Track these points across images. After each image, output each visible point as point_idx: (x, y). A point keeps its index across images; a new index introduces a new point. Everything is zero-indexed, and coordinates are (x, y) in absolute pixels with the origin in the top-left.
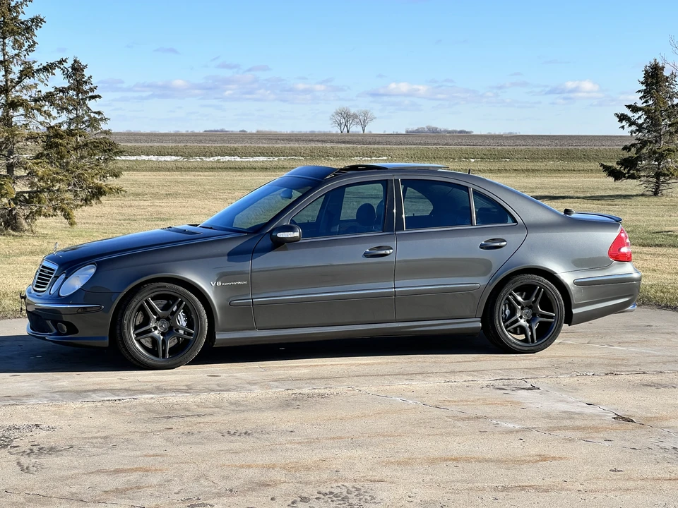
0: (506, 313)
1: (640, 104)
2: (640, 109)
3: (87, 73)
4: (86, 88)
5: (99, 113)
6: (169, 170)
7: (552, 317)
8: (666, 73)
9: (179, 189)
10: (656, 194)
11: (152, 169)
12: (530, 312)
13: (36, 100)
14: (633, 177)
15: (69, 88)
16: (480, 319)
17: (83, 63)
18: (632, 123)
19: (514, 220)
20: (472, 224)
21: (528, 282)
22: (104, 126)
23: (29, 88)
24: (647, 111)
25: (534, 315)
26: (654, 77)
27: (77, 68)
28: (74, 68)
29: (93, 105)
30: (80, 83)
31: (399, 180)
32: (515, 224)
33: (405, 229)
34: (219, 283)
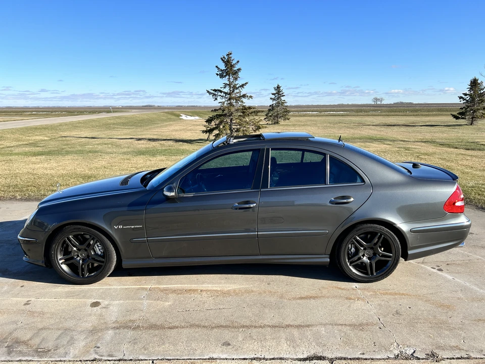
0: (352, 250)
1: (468, 93)
2: (468, 95)
3: (281, 89)
4: (281, 93)
5: (284, 101)
6: (314, 116)
7: (390, 257)
8: (479, 82)
9: (308, 123)
10: (471, 124)
11: (310, 116)
12: (371, 252)
13: (240, 97)
14: (463, 118)
15: (276, 93)
16: (328, 256)
17: (280, 86)
18: (464, 100)
19: (363, 181)
20: (325, 184)
21: (371, 230)
22: (285, 104)
23: (237, 93)
24: (470, 95)
25: (375, 254)
26: (474, 84)
27: (278, 87)
28: (277, 87)
29: (283, 98)
30: (279, 92)
31: (270, 149)
32: (363, 183)
33: (269, 187)
34: (120, 227)
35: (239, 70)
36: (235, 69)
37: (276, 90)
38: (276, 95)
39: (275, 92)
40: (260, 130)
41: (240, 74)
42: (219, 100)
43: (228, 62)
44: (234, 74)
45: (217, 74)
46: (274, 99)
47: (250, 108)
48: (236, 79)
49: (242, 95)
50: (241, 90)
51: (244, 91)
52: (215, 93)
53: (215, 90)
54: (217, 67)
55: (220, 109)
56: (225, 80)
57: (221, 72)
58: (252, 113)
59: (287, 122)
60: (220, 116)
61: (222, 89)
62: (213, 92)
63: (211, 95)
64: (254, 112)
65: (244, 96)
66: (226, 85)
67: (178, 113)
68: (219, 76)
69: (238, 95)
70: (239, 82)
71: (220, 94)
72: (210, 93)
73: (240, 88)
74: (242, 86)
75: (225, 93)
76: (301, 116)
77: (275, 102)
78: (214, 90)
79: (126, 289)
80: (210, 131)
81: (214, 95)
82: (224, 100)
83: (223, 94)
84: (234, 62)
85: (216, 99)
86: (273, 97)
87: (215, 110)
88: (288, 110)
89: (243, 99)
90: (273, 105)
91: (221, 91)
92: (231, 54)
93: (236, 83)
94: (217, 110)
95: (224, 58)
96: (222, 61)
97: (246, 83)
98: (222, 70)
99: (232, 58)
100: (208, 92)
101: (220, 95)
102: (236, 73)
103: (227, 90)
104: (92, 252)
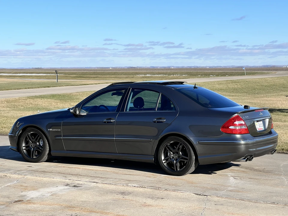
31: (131, 89)
32: (175, 111)
33: (124, 111)
34: (51, 130)
104: (38, 143)
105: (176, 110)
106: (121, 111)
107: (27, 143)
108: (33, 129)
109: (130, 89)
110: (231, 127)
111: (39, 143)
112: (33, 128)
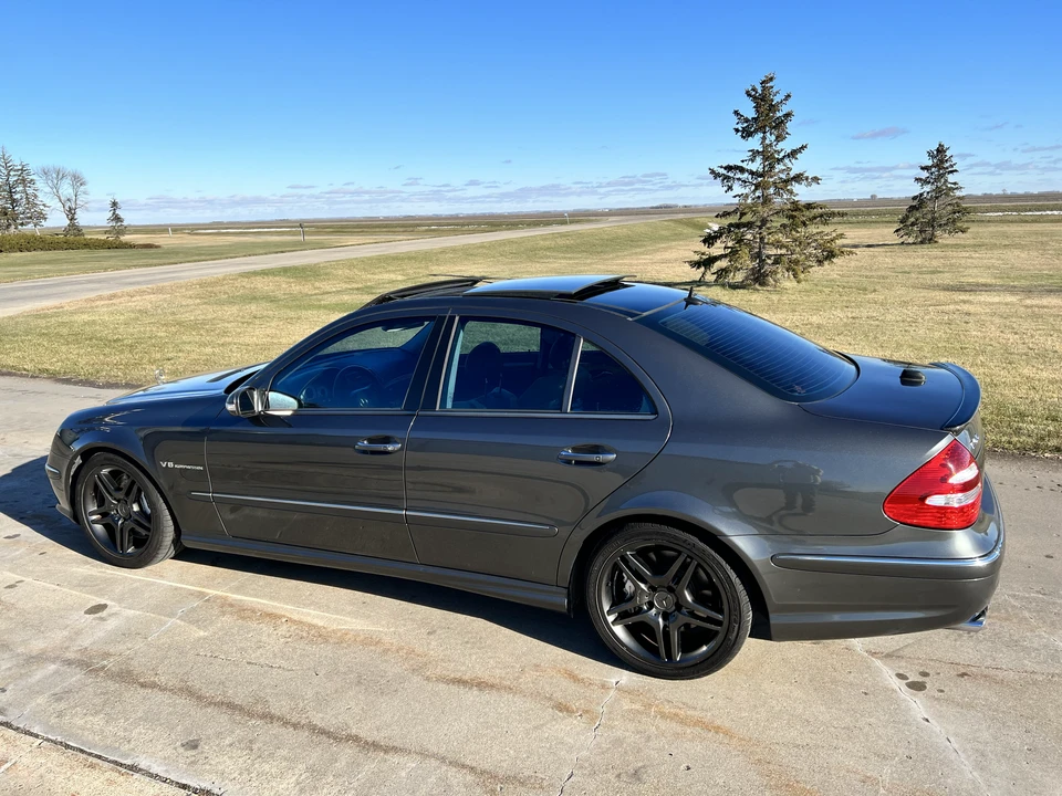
3: (948, 153)
4: (948, 164)
5: (955, 184)
7: (716, 622)
11: (1052, 221)
12: (670, 599)
13: (787, 181)
15: (933, 166)
16: (565, 591)
17: (946, 146)
20: (562, 410)
22: (958, 193)
23: (782, 171)
25: (677, 606)
27: (941, 150)
28: (938, 150)
29: (951, 178)
30: (942, 161)
31: (457, 318)
32: (653, 417)
33: (437, 409)
34: (171, 465)
35: (788, 115)
36: (778, 114)
37: (933, 157)
38: (933, 169)
39: (930, 163)
40: (834, 260)
41: (790, 126)
42: (738, 189)
43: (762, 99)
44: (774, 127)
45: (737, 130)
46: (925, 182)
47: (809, 206)
48: (779, 138)
49: (792, 174)
50: (790, 165)
51: (796, 167)
52: (727, 174)
53: (729, 168)
54: (736, 113)
55: (735, 212)
56: (755, 143)
57: (745, 125)
58: (815, 218)
59: (959, 238)
60: (738, 226)
61: (744, 165)
62: (725, 172)
63: (719, 180)
64: (821, 216)
65: (798, 178)
66: (755, 153)
67: (702, 220)
68: (740, 134)
69: (783, 176)
70: (786, 146)
71: (739, 175)
72: (716, 175)
73: (786, 161)
74: (793, 154)
75: (752, 173)
76: (1026, 222)
77: (928, 188)
78: (725, 168)
79: (176, 589)
80: (708, 262)
81: (726, 178)
82: (747, 191)
83: (746, 175)
84: (777, 99)
85: (730, 188)
86: (925, 174)
87: (726, 214)
88: (965, 209)
89: (796, 187)
90: (921, 195)
91: (742, 170)
92: (771, 79)
93: (779, 148)
94: (729, 214)
95: (753, 90)
96: (749, 100)
97: (803, 148)
98: (747, 120)
99: (774, 90)
100: (713, 172)
101: (739, 179)
102: (779, 125)
103: (757, 166)
104: (136, 508)
105: (656, 413)
106: (423, 409)
107: (101, 501)
108: (111, 460)
109: (452, 319)
110: (936, 500)
111: (140, 506)
112: (112, 456)
